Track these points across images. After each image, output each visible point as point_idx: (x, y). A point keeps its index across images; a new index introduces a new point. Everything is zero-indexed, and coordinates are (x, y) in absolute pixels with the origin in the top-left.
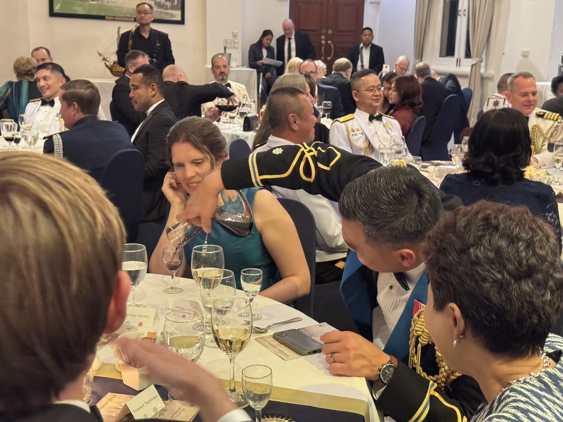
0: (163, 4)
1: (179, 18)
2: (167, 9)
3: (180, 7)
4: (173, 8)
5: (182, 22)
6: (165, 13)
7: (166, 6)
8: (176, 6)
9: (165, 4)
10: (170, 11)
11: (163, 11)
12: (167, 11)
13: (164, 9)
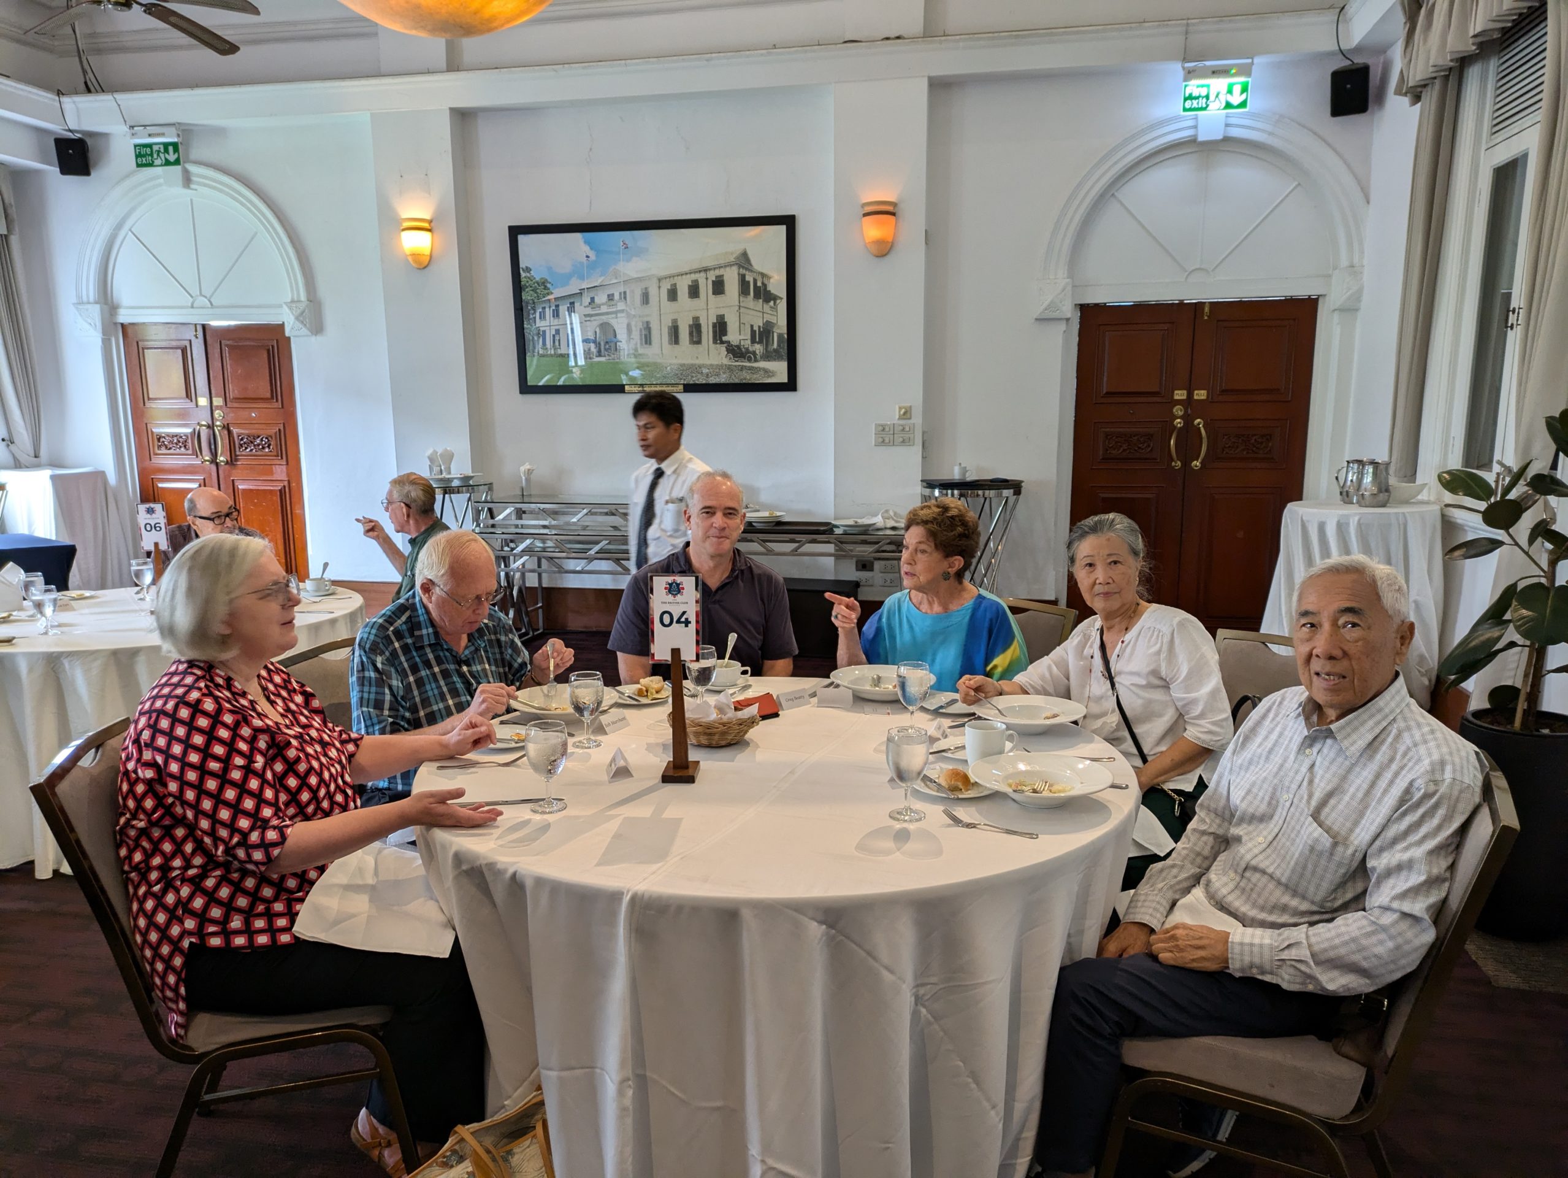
0: (747, 349)
1: (783, 378)
2: (756, 361)
3: (784, 351)
4: (768, 356)
5: (791, 385)
6: (751, 368)
7: (754, 353)
8: (775, 351)
9: (751, 349)
10: (762, 364)
11: (748, 364)
12: (755, 365)
13: (749, 360)
